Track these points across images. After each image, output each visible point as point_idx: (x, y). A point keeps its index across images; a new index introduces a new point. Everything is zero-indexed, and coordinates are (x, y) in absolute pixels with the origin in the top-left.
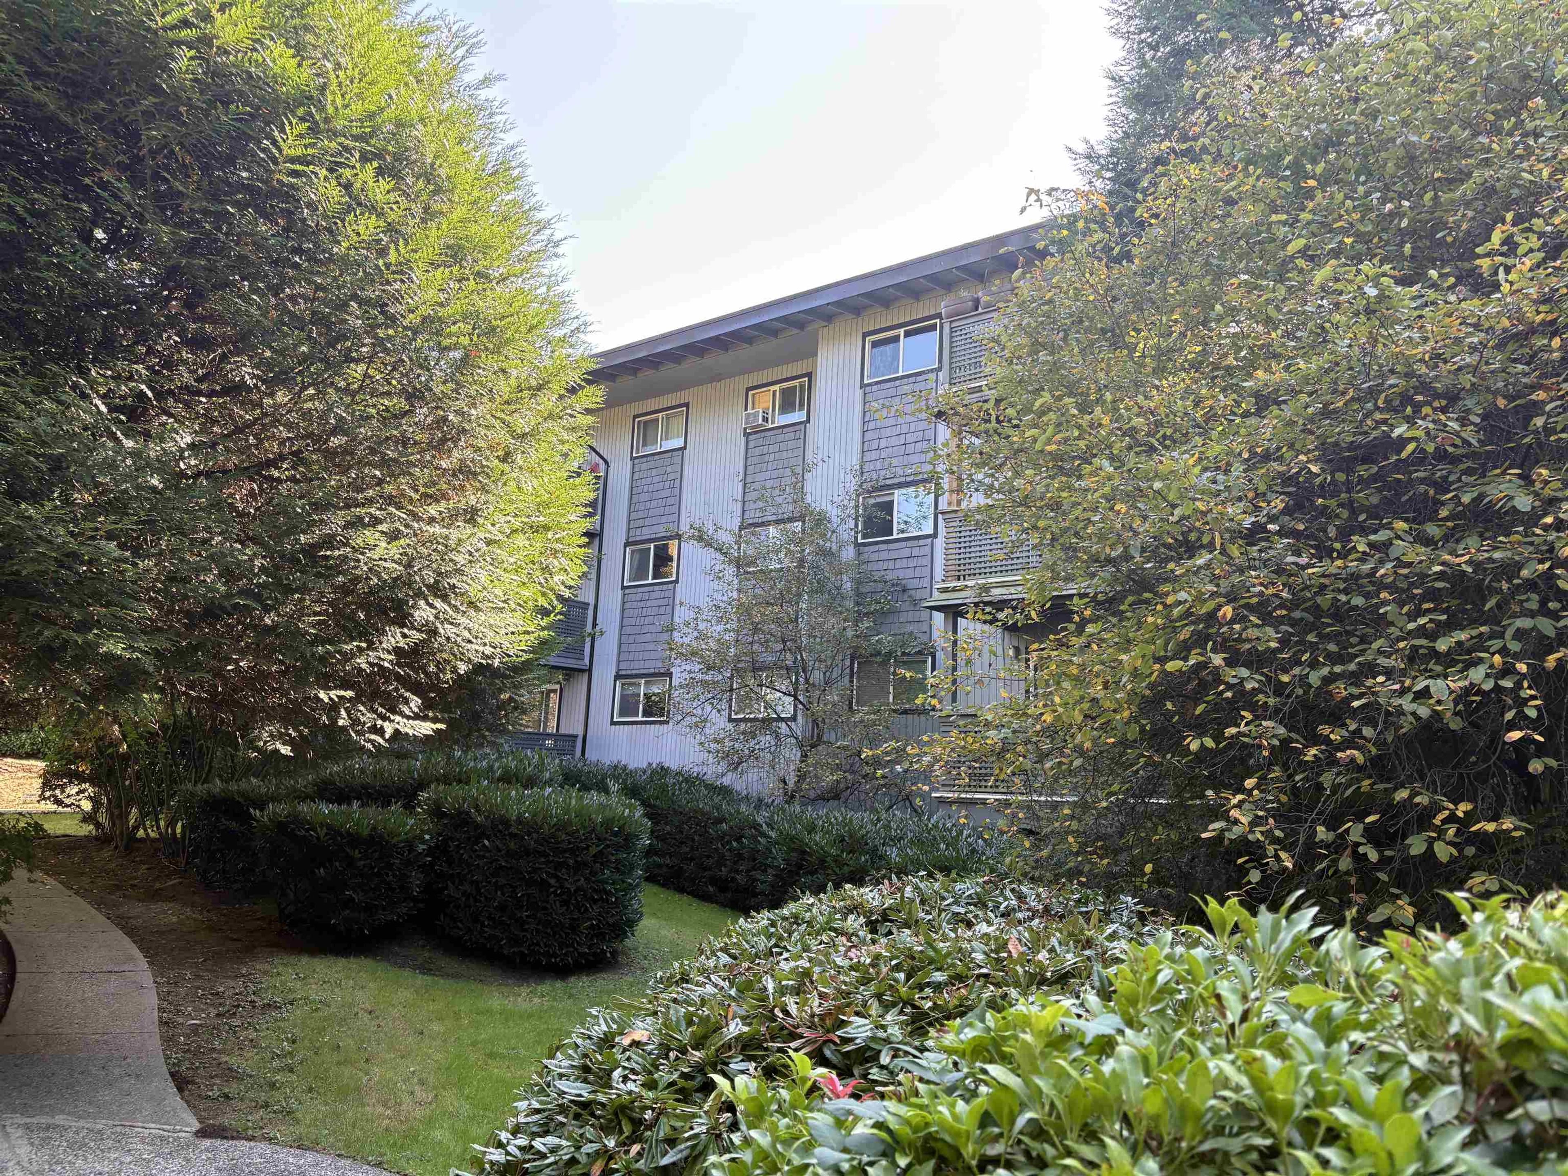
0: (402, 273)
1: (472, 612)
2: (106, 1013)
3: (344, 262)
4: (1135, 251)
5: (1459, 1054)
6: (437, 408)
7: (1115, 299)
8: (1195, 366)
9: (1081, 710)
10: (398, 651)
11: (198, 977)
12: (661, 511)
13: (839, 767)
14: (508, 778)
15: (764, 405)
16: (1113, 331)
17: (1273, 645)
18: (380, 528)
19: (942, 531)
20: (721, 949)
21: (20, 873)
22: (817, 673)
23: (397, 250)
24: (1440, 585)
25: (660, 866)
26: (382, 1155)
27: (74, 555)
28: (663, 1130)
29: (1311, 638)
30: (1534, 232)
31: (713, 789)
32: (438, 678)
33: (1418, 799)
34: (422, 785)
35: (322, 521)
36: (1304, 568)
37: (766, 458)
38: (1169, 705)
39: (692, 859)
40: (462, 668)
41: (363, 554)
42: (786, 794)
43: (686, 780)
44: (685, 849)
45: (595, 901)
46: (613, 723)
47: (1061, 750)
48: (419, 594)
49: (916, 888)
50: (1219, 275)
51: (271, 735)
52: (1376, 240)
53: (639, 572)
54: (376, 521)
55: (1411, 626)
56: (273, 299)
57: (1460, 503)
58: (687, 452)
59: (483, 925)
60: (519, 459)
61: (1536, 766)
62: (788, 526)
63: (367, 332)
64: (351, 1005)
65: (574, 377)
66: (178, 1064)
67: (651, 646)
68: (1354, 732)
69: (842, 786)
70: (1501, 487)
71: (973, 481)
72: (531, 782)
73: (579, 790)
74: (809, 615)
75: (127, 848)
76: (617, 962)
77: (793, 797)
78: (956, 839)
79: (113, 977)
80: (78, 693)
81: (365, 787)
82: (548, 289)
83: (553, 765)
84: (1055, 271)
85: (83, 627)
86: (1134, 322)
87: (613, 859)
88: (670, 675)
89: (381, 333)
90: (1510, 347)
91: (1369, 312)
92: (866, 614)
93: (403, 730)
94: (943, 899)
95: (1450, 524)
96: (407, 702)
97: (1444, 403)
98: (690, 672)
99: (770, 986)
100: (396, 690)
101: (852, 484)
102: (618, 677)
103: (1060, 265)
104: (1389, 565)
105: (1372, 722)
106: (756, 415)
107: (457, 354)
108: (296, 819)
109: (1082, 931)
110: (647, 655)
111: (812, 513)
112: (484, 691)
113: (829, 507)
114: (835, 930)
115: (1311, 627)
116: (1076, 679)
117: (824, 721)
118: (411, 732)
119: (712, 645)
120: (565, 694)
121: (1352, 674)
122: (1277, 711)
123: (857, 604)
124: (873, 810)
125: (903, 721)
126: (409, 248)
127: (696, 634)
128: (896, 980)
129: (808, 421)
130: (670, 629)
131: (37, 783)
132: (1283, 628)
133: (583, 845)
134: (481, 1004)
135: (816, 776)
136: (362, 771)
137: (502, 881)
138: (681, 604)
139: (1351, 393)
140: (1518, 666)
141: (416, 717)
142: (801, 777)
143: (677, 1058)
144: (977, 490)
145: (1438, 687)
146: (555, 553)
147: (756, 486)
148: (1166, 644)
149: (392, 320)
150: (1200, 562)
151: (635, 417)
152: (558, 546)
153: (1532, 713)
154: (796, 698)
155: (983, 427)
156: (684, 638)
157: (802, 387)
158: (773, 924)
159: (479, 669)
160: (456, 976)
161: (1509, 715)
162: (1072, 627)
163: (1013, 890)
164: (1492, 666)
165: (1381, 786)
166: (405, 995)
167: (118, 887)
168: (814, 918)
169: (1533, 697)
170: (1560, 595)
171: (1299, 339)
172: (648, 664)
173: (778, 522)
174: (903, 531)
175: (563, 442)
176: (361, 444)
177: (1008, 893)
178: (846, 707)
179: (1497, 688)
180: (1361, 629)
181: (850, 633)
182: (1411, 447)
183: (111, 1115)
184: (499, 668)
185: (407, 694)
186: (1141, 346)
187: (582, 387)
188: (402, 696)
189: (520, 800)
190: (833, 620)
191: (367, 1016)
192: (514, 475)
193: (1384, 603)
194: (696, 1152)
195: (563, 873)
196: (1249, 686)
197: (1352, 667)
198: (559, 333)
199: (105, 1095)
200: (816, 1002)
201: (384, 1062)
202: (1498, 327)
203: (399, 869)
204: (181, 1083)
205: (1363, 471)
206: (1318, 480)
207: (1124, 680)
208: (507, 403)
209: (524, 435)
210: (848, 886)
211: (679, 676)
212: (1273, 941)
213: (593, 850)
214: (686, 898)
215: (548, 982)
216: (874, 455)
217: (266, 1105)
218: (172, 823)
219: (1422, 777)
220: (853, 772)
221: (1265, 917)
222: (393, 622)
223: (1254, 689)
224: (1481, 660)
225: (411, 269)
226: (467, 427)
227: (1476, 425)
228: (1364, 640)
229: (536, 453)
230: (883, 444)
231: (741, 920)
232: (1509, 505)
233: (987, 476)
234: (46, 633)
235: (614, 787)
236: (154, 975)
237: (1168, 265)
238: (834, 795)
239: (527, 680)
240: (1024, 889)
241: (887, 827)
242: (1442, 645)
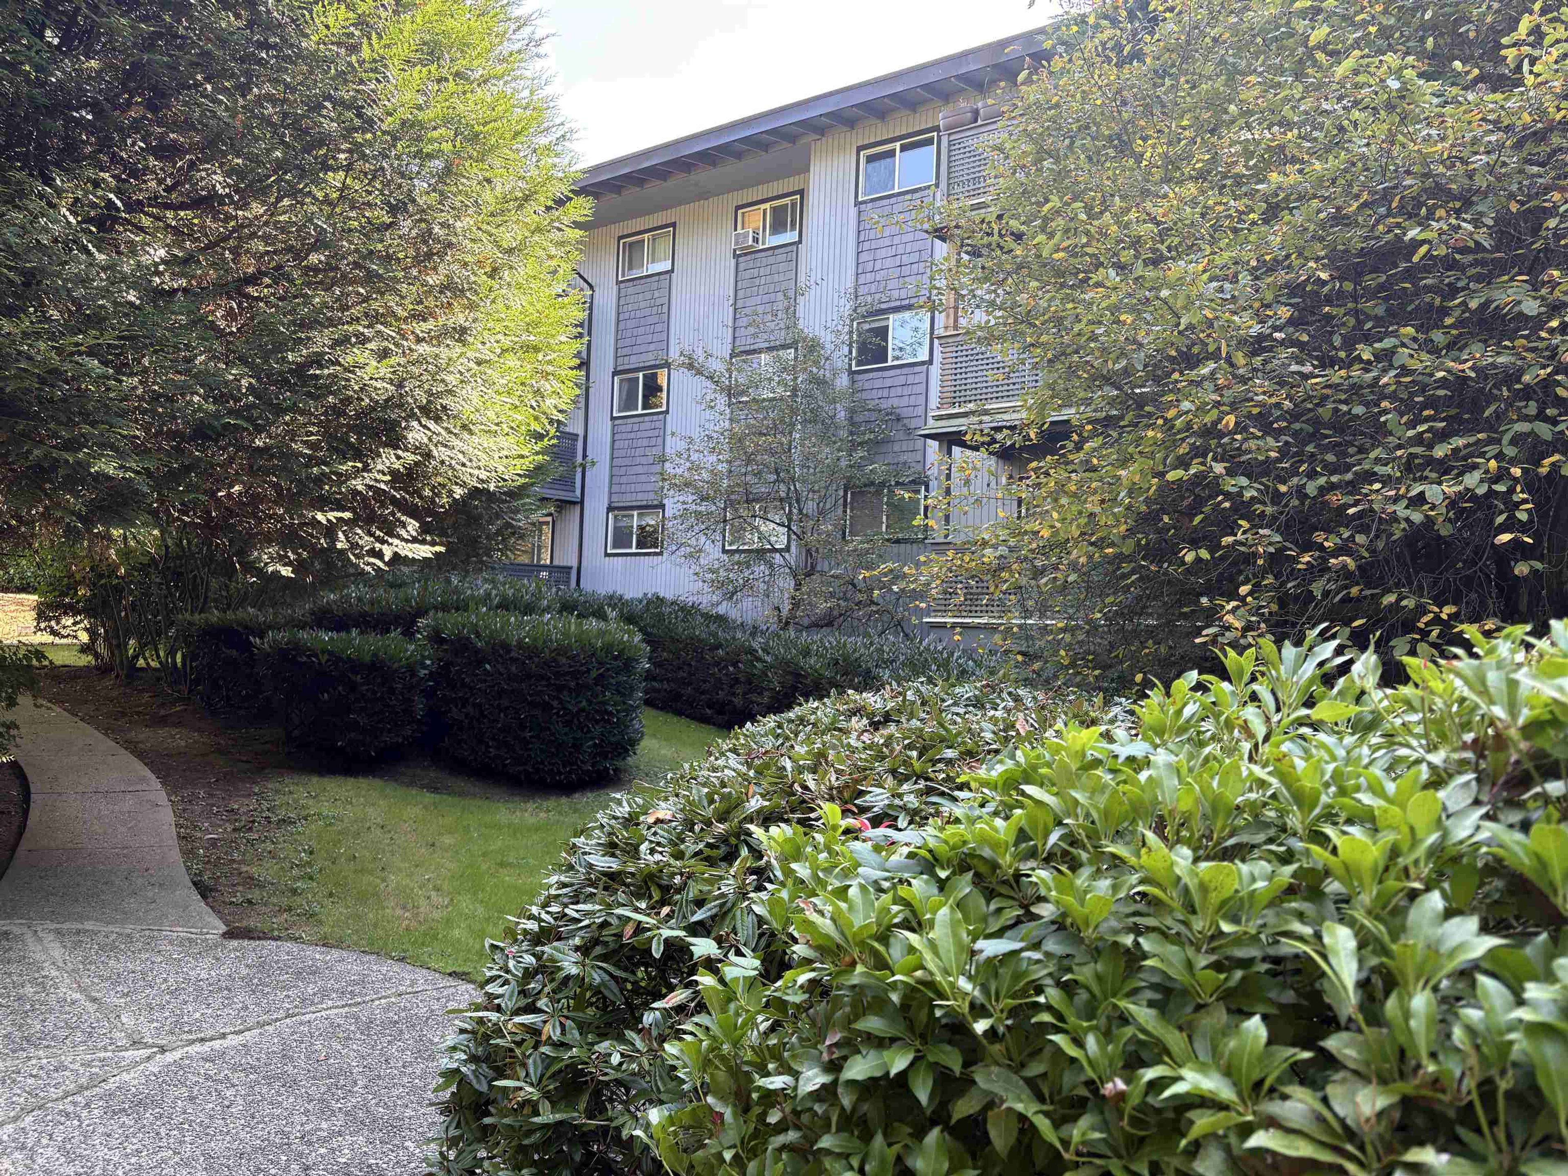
0: (375, 70)
1: (465, 435)
2: (124, 829)
3: (314, 60)
4: (1147, 49)
5: (1475, 752)
6: (421, 220)
7: (1124, 103)
8: (1201, 176)
9: (1078, 526)
10: (394, 473)
11: (212, 796)
12: (649, 338)
13: (832, 595)
14: (505, 605)
15: (753, 225)
16: (1119, 137)
17: (1273, 454)
18: (368, 346)
19: (938, 357)
20: (730, 750)
21: (25, 700)
22: (810, 503)
23: (371, 45)
24: (1441, 392)
25: (658, 691)
26: (404, 951)
27: (55, 372)
28: (693, 891)
29: (1310, 448)
30: (1563, 22)
31: (707, 616)
32: (433, 502)
33: (1404, 603)
34: (421, 612)
35: (309, 339)
36: (1306, 377)
37: (757, 281)
38: (1166, 519)
39: (691, 684)
40: (458, 492)
41: (353, 372)
42: (780, 621)
43: (682, 609)
44: (681, 674)
45: (597, 722)
46: (607, 555)
47: (1056, 568)
48: (412, 415)
49: (918, 690)
50: (1233, 74)
51: (271, 558)
52: (1397, 35)
53: (629, 402)
54: (363, 340)
55: (1410, 433)
56: (240, 100)
57: (1467, 309)
58: (674, 275)
59: (488, 746)
60: (506, 274)
61: (1521, 569)
62: (781, 353)
63: (344, 137)
64: (363, 820)
65: (561, 189)
66: (200, 874)
67: (643, 478)
68: (1347, 540)
69: (835, 613)
70: (1510, 291)
71: (974, 296)
72: (529, 609)
73: (578, 616)
74: (803, 445)
75: (128, 676)
76: (619, 779)
77: (787, 623)
78: (947, 661)
79: (128, 796)
80: (73, 513)
81: (364, 615)
82: (532, 93)
83: (549, 595)
84: (1063, 71)
85: (72, 445)
86: (1143, 128)
87: (613, 681)
88: (662, 506)
89: (358, 137)
90: (1528, 146)
91: (1390, 107)
92: (860, 444)
93: (403, 553)
94: (943, 701)
95: (1454, 332)
96: (404, 525)
97: (1458, 205)
98: (684, 503)
99: (788, 765)
100: (393, 514)
101: (847, 309)
102: (610, 509)
103: (1068, 66)
104: (1393, 373)
105: (1364, 529)
106: (746, 236)
107: (438, 164)
108: (297, 647)
109: (1087, 713)
110: (639, 487)
111: (804, 340)
112: (480, 516)
113: (823, 333)
114: (840, 730)
115: (1312, 437)
116: (1075, 495)
117: (817, 551)
118: (410, 555)
119: (705, 475)
120: (558, 527)
121: (1349, 483)
122: (1274, 518)
123: (851, 433)
124: (866, 635)
125: (895, 550)
126: (383, 42)
127: (688, 464)
128: (910, 758)
129: (800, 242)
130: (663, 460)
131: (34, 614)
132: (1284, 438)
133: (584, 669)
134: (488, 819)
135: (809, 604)
136: (359, 599)
137: (505, 703)
138: (673, 434)
139: (1365, 196)
140: (1513, 470)
141: (414, 540)
142: (796, 604)
143: (702, 829)
144: (978, 306)
145: (1435, 493)
146: (546, 375)
147: (747, 311)
148: (1165, 459)
149: (369, 124)
150: (1205, 371)
151: (620, 238)
152: (550, 369)
153: (1523, 516)
154: (789, 527)
155: (986, 240)
156: (676, 469)
157: (794, 205)
158: (780, 726)
159: (475, 493)
160: (462, 794)
161: (1500, 519)
162: (1070, 445)
163: (1010, 694)
164: (1487, 472)
165: (1368, 592)
166: (413, 811)
167: (124, 714)
168: (818, 720)
169: (1525, 501)
170: (1559, 401)
171: (1315, 139)
172: (640, 496)
173: (770, 349)
174: (897, 358)
175: (551, 257)
176: (344, 258)
177: (1005, 695)
178: (839, 536)
179: (1491, 493)
180: (1360, 440)
181: (844, 463)
182: (1423, 249)
183: (138, 920)
184: (494, 493)
185: (403, 518)
186: (1148, 154)
187: (571, 199)
188: (398, 520)
189: (520, 625)
190: (828, 450)
191: (379, 832)
192: (504, 291)
193: (1385, 412)
194: (725, 909)
195: (565, 696)
196: (1248, 494)
197: (1349, 476)
198: (543, 141)
199: (131, 904)
200: (833, 779)
201: (400, 870)
202: (1519, 123)
203: (402, 694)
204: (204, 891)
205: (1370, 281)
206: (1326, 290)
207: (1122, 494)
208: (492, 215)
209: (510, 251)
210: (850, 692)
211: (673, 505)
212: (1295, 672)
213: (594, 674)
214: (684, 720)
215: (553, 798)
216: (869, 277)
217: (289, 909)
218: (172, 653)
219: (1410, 583)
220: (846, 600)
221: (1289, 651)
222: (386, 445)
223: (1253, 498)
224: (1475, 467)
225: (385, 66)
226: (454, 240)
227: (1489, 227)
228: (1361, 450)
229: (525, 269)
230: (878, 265)
231: (748, 725)
232: (1516, 309)
233: (989, 292)
234: (36, 452)
235: (612, 614)
236: (168, 794)
237: (1181, 64)
238: (828, 622)
239: (523, 505)
240: (1020, 692)
241: (880, 650)
242: (1439, 452)
